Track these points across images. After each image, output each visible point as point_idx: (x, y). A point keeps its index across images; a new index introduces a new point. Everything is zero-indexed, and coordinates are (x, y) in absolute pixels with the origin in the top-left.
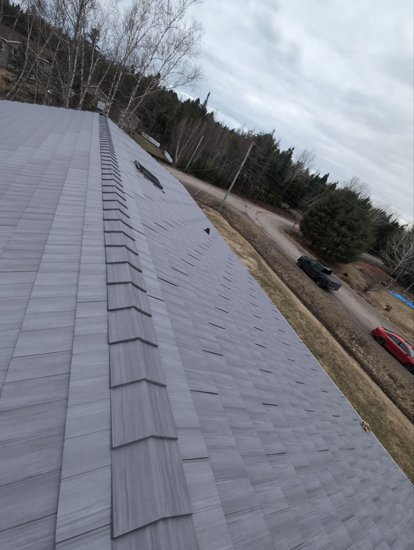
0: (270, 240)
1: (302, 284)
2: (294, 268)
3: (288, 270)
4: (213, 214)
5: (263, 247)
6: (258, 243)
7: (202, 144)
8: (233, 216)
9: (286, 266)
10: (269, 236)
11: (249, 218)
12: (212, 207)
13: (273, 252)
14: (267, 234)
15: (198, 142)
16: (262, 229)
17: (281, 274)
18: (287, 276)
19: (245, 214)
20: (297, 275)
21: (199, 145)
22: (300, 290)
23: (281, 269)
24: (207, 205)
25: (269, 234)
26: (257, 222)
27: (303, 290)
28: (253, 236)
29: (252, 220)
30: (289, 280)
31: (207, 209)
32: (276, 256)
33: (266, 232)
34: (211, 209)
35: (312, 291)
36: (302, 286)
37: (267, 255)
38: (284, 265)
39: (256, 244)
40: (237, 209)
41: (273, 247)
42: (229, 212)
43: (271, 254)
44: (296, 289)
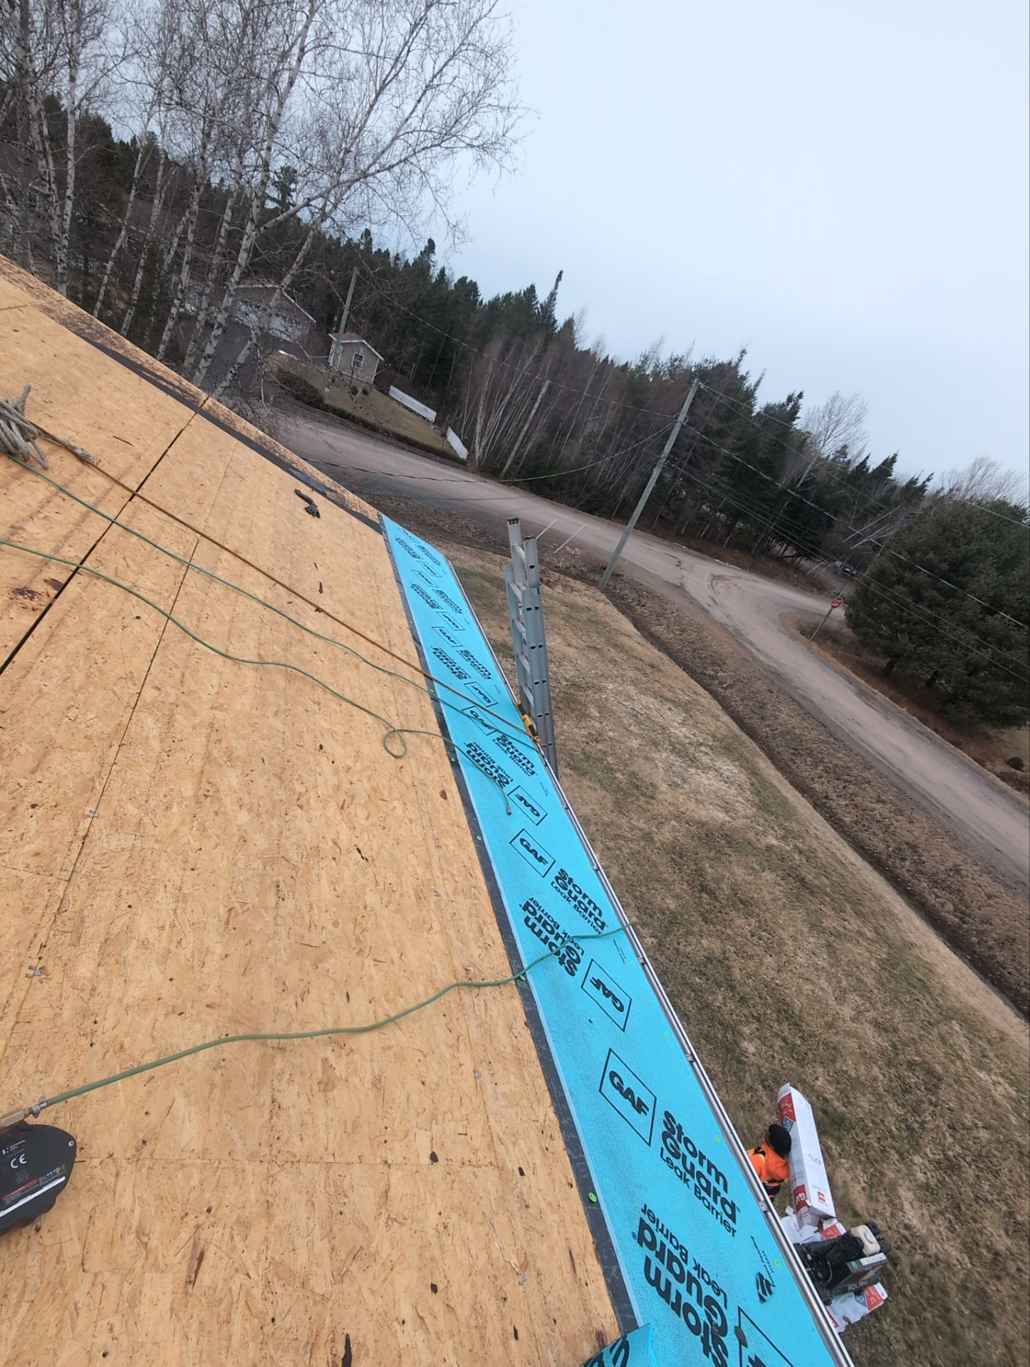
0: (766, 670)
4: (585, 599)
6: (731, 686)
7: (545, 403)
8: (643, 601)
9: (836, 766)
10: (762, 658)
11: (693, 601)
12: (579, 577)
13: (786, 716)
14: (753, 650)
15: (534, 399)
16: (736, 636)
17: (825, 798)
18: (846, 805)
19: (680, 588)
21: (537, 405)
24: (565, 572)
25: (759, 651)
26: (717, 614)
28: (713, 663)
29: (702, 608)
31: (565, 586)
32: (797, 731)
33: (751, 643)
34: (578, 584)
37: (768, 726)
38: (831, 762)
39: (725, 689)
40: (654, 576)
41: (782, 697)
42: (633, 589)
43: (780, 724)
44: (890, 856)
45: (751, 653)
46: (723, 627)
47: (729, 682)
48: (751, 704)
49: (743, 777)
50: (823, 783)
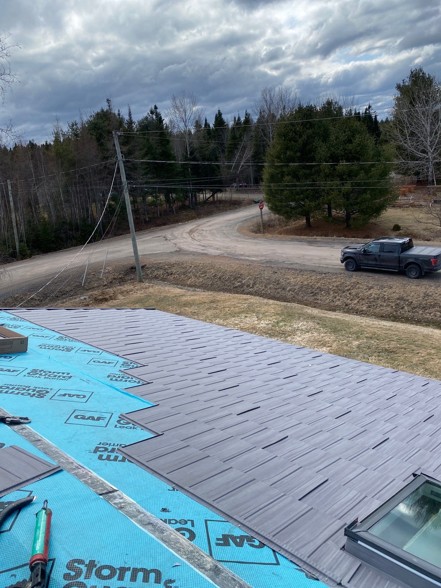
1: (396, 296)
2: (353, 280)
3: (348, 290)
5: (269, 284)
6: (254, 284)
8: (169, 271)
9: (337, 286)
12: (122, 281)
13: (294, 280)
14: (247, 258)
16: (232, 256)
17: (346, 305)
18: (358, 302)
19: (181, 251)
20: (371, 288)
22: (403, 308)
23: (338, 298)
27: (408, 305)
28: (235, 279)
29: (202, 254)
30: (369, 307)
32: (306, 283)
34: (127, 287)
35: (422, 295)
36: (398, 299)
37: (289, 290)
38: (333, 286)
39: (252, 287)
40: (162, 254)
41: (283, 271)
42: (158, 268)
43: (295, 286)
44: (396, 311)
45: (247, 260)
47: (252, 282)
48: (271, 286)
49: (311, 324)
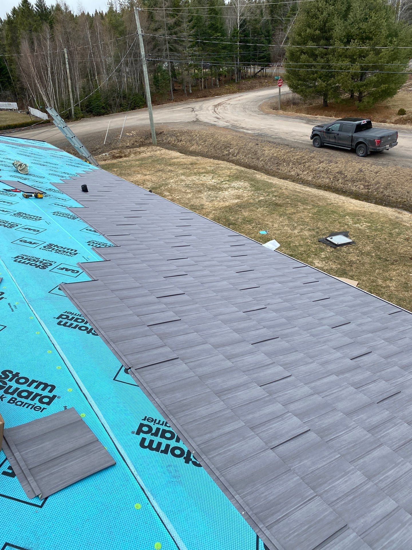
0: (253, 136)
1: (337, 170)
2: (313, 155)
3: (304, 163)
4: (149, 153)
5: (249, 154)
6: (238, 153)
8: (180, 138)
9: (297, 159)
10: (250, 132)
11: (206, 124)
12: (142, 145)
13: (268, 151)
14: (245, 131)
16: (233, 128)
17: (297, 175)
18: (308, 173)
19: (197, 122)
20: (323, 162)
22: (338, 180)
24: (133, 146)
25: (247, 129)
26: (221, 123)
27: (343, 178)
28: (226, 148)
30: (314, 178)
31: (135, 153)
32: (275, 155)
33: (243, 128)
34: (142, 149)
35: (357, 170)
36: (338, 173)
37: (262, 160)
38: (295, 159)
39: (236, 156)
40: (181, 123)
41: (263, 144)
42: (172, 135)
43: (267, 156)
44: (332, 183)
46: (225, 128)
47: (236, 151)
48: (250, 156)
50: (294, 170)
